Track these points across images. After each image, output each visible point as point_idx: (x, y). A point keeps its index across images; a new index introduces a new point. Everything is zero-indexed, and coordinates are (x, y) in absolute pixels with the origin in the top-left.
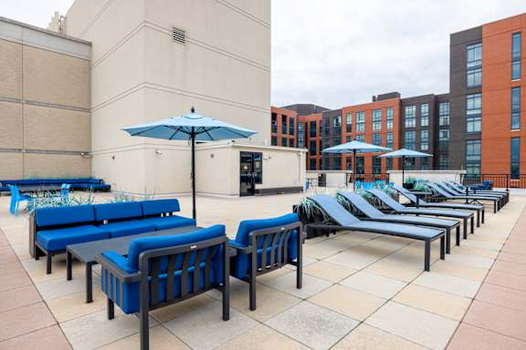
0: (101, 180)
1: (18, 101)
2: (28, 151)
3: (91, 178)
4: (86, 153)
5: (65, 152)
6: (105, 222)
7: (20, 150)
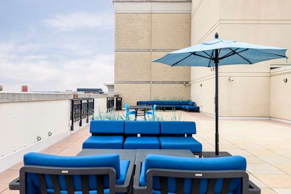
0: (194, 103)
1: (149, 50)
2: (153, 82)
3: (189, 101)
4: (187, 83)
5: (174, 82)
6: (139, 135)
7: (149, 82)
